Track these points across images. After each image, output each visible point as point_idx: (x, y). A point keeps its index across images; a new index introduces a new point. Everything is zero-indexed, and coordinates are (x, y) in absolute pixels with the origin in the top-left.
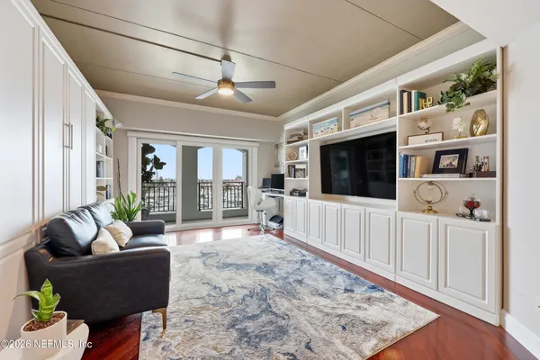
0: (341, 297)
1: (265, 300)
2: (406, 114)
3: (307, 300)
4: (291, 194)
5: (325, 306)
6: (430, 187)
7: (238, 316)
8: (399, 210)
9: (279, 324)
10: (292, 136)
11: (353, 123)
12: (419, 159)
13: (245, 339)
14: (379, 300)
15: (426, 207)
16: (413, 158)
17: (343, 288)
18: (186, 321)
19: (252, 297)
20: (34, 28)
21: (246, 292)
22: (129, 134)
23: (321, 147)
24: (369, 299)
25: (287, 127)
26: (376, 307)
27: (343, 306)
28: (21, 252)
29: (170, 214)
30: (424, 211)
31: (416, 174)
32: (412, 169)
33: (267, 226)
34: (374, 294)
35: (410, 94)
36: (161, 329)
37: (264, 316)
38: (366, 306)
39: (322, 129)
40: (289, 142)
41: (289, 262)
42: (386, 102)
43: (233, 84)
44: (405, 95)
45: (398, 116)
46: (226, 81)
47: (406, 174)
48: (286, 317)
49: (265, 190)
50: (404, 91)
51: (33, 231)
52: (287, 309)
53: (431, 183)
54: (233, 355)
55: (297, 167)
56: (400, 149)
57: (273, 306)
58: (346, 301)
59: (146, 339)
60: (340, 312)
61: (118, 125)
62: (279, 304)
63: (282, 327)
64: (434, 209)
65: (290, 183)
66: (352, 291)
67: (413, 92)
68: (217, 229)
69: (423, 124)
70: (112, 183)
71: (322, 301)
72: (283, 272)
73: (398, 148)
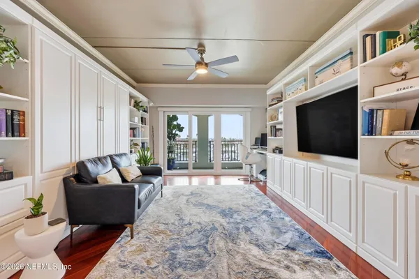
0: (277, 253)
1: (208, 237)
2: (369, 61)
3: (242, 246)
4: (274, 152)
5: (254, 256)
6: (410, 147)
7: (179, 243)
8: (361, 173)
9: (203, 259)
10: (273, 100)
11: (317, 81)
12: (387, 113)
13: (171, 262)
14: (319, 267)
15: (402, 172)
16: (380, 113)
17: (286, 244)
18: (147, 237)
19: (199, 232)
20: (71, 57)
21: (199, 227)
22: (159, 109)
23: (297, 108)
24: (307, 263)
25: (269, 92)
26: (308, 273)
27: (271, 261)
28: (62, 177)
29: (185, 163)
30: (398, 177)
31: (384, 131)
32: (379, 125)
33: (257, 178)
34: (316, 260)
35: (374, 37)
36: (130, 238)
37: (197, 249)
38: (296, 268)
39: (293, 90)
40: (270, 106)
41: (252, 210)
42: (348, 52)
43: (206, 65)
44: (368, 39)
45: (360, 65)
46: (200, 63)
47: (371, 131)
48: (213, 255)
49: (256, 147)
50: (367, 35)
51: (71, 167)
52: (219, 249)
53: (411, 142)
54: (154, 270)
55: (278, 127)
56: (364, 103)
57: (210, 243)
58: (278, 258)
59: (119, 242)
60: (264, 265)
61: (151, 104)
62: (216, 242)
63: (204, 262)
64: (413, 174)
65: (272, 142)
66: (293, 249)
67: (378, 34)
68: (217, 176)
69: (395, 70)
70: (148, 141)
71: (255, 251)
72: (240, 217)
73: (360, 101)
